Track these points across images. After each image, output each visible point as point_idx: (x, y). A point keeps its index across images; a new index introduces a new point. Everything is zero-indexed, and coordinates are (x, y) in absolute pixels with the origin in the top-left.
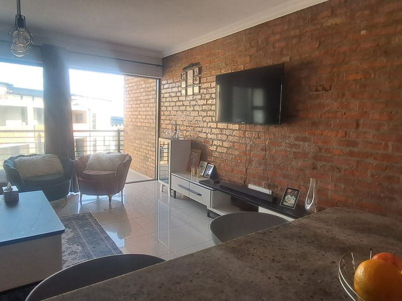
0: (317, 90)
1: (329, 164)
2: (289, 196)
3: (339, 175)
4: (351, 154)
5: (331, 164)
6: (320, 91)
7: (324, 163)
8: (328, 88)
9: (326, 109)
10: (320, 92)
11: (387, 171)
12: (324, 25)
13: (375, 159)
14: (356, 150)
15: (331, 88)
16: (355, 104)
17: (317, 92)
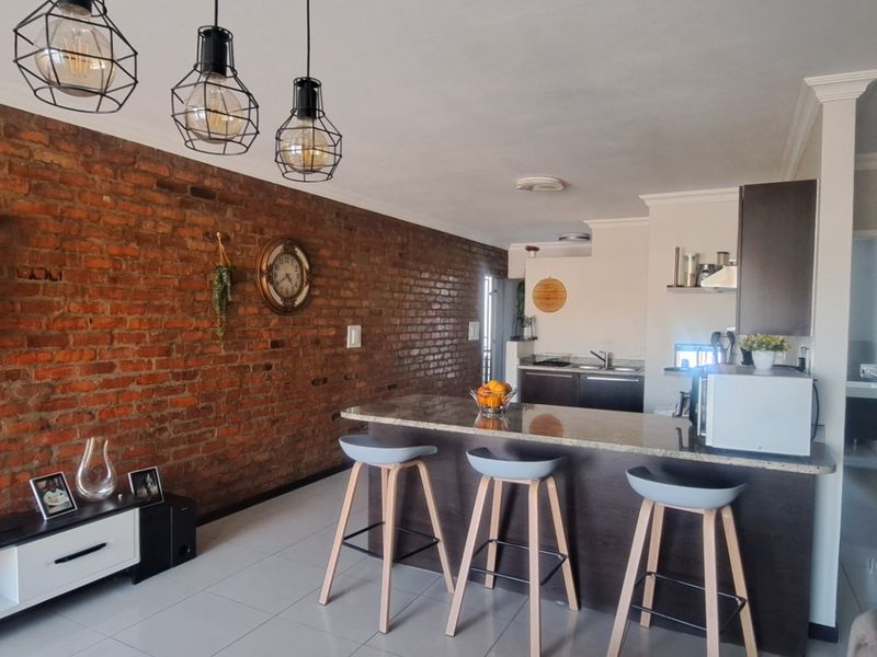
0: (32, 276)
1: (72, 410)
2: (49, 493)
3: (91, 423)
4: (107, 384)
5: (75, 409)
6: (39, 279)
7: (62, 412)
8: (54, 275)
9: (57, 313)
10: (38, 281)
11: (154, 396)
12: (37, 157)
13: (138, 384)
14: (111, 376)
15: (61, 275)
16: (106, 306)
17: (33, 281)
